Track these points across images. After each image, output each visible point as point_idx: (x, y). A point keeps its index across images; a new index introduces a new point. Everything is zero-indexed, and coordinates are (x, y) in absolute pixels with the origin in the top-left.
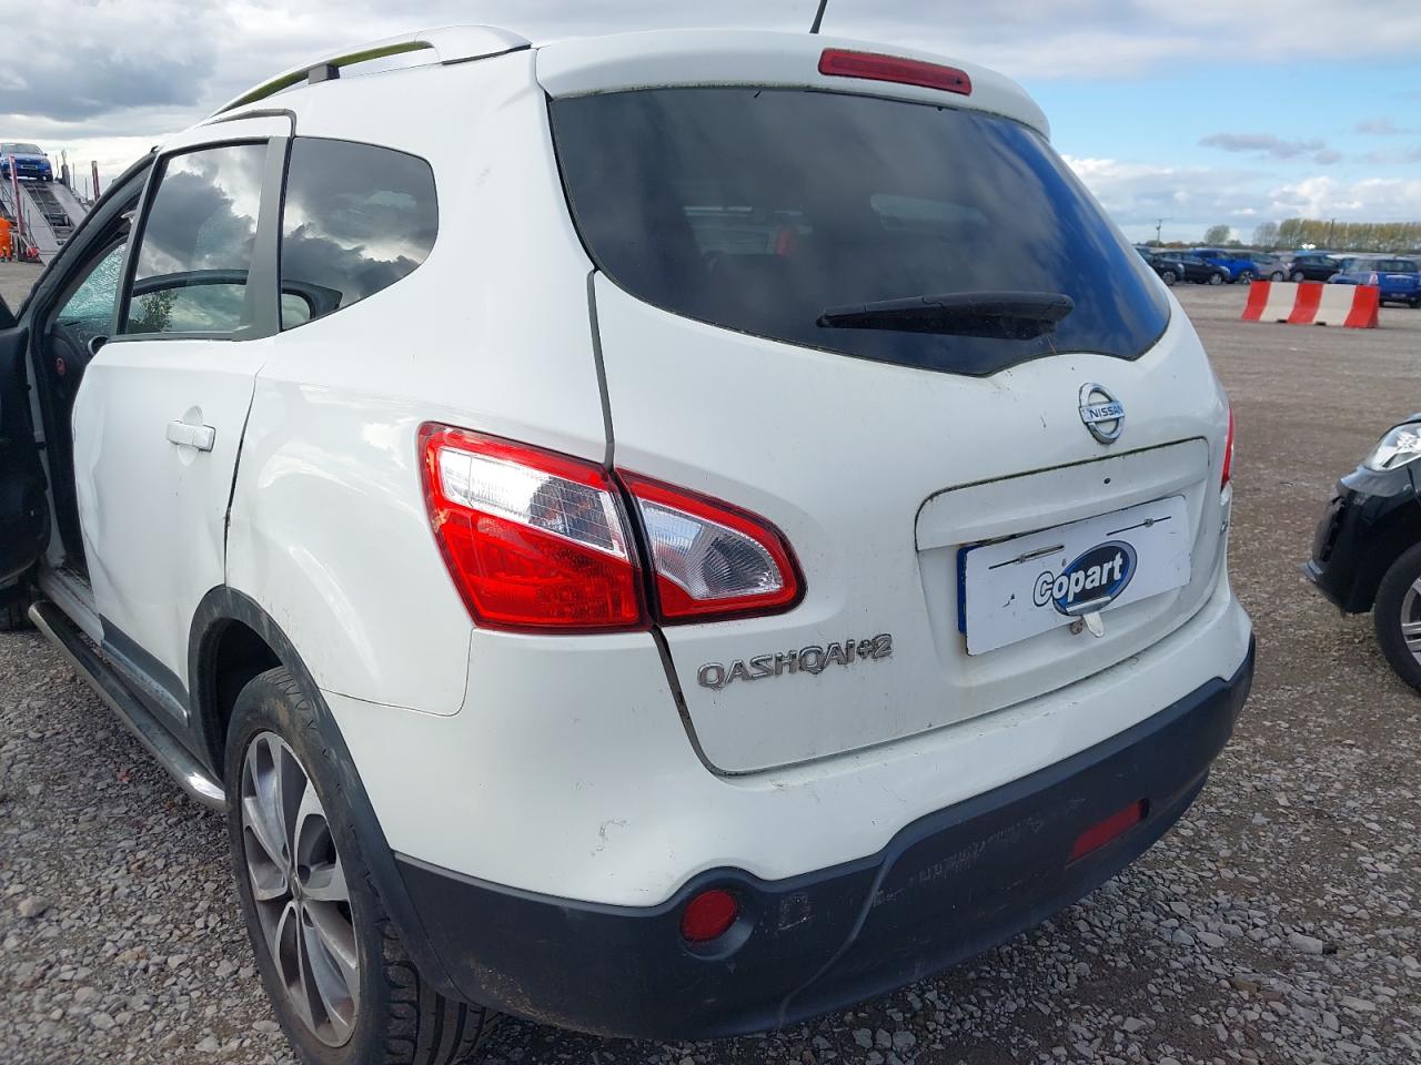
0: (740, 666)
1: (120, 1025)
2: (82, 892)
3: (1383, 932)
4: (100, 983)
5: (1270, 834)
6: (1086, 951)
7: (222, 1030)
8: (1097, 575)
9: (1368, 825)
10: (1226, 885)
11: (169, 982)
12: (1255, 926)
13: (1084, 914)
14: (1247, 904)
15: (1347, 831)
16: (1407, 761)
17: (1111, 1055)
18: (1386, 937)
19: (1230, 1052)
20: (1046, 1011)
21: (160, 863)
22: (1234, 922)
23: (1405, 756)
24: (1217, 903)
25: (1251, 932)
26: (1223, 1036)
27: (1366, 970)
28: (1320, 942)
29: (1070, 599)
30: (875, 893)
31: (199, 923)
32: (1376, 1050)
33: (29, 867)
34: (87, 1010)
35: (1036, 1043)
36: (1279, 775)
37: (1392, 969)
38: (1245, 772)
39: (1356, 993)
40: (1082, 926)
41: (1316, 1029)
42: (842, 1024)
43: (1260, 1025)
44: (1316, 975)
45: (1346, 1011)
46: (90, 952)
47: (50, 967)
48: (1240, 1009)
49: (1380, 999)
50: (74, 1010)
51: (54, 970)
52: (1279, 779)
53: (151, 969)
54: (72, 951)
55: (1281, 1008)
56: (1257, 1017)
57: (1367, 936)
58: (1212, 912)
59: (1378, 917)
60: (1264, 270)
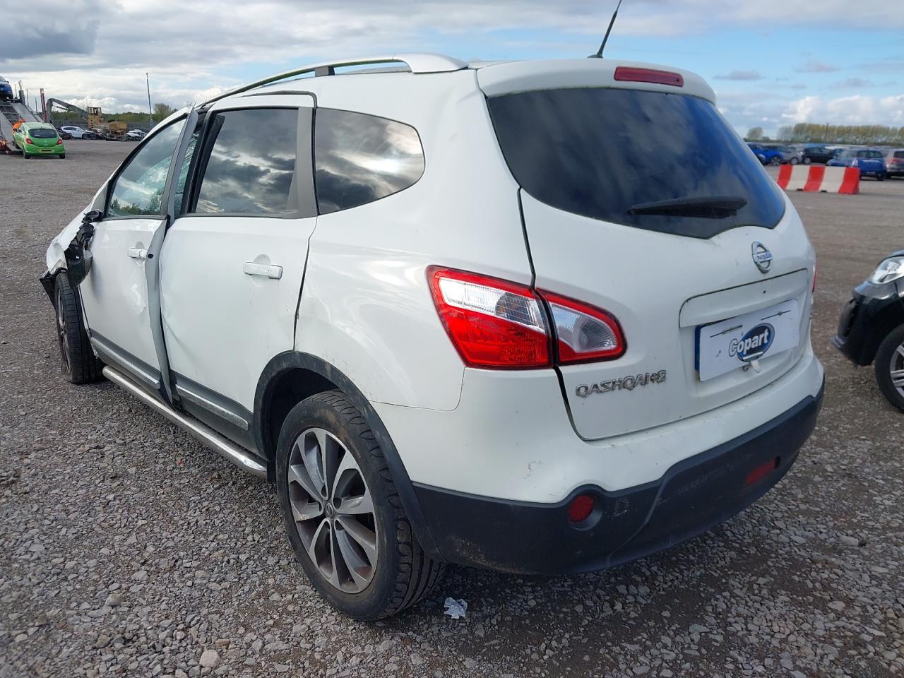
0: (596, 386)
1: (225, 589)
2: (179, 523)
3: (890, 534)
4: (206, 568)
5: (824, 486)
6: (733, 546)
7: (281, 591)
8: (757, 340)
9: (877, 481)
10: (804, 513)
11: (244, 568)
12: (821, 532)
13: (729, 528)
14: (816, 522)
15: (866, 484)
16: (895, 448)
17: (753, 595)
18: (891, 537)
19: (814, 593)
20: (717, 575)
21: (217, 508)
22: (809, 531)
23: (895, 445)
24: (799, 522)
25: (819, 535)
26: (810, 585)
27: (882, 553)
28: (857, 540)
29: (745, 353)
30: (658, 498)
31: (250, 538)
32: (890, 591)
33: (145, 511)
34: (205, 581)
35: (713, 590)
36: (826, 455)
37: (895, 552)
38: (807, 454)
39: (878, 564)
40: (729, 534)
41: (859, 582)
42: (610, 583)
43: (830, 581)
44: (856, 556)
45: (873, 573)
46: (195, 553)
47: (176, 561)
48: (818, 572)
49: (890, 567)
50: (198, 581)
51: (179, 563)
52: (826, 457)
53: (232, 561)
54: (186, 553)
55: (840, 572)
56: (827, 576)
57: (881, 537)
58: (797, 526)
59: (887, 527)
60: (786, 157)
